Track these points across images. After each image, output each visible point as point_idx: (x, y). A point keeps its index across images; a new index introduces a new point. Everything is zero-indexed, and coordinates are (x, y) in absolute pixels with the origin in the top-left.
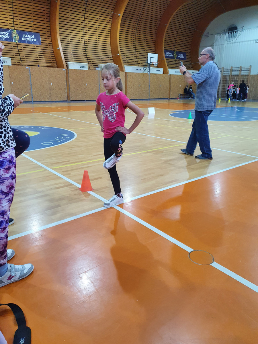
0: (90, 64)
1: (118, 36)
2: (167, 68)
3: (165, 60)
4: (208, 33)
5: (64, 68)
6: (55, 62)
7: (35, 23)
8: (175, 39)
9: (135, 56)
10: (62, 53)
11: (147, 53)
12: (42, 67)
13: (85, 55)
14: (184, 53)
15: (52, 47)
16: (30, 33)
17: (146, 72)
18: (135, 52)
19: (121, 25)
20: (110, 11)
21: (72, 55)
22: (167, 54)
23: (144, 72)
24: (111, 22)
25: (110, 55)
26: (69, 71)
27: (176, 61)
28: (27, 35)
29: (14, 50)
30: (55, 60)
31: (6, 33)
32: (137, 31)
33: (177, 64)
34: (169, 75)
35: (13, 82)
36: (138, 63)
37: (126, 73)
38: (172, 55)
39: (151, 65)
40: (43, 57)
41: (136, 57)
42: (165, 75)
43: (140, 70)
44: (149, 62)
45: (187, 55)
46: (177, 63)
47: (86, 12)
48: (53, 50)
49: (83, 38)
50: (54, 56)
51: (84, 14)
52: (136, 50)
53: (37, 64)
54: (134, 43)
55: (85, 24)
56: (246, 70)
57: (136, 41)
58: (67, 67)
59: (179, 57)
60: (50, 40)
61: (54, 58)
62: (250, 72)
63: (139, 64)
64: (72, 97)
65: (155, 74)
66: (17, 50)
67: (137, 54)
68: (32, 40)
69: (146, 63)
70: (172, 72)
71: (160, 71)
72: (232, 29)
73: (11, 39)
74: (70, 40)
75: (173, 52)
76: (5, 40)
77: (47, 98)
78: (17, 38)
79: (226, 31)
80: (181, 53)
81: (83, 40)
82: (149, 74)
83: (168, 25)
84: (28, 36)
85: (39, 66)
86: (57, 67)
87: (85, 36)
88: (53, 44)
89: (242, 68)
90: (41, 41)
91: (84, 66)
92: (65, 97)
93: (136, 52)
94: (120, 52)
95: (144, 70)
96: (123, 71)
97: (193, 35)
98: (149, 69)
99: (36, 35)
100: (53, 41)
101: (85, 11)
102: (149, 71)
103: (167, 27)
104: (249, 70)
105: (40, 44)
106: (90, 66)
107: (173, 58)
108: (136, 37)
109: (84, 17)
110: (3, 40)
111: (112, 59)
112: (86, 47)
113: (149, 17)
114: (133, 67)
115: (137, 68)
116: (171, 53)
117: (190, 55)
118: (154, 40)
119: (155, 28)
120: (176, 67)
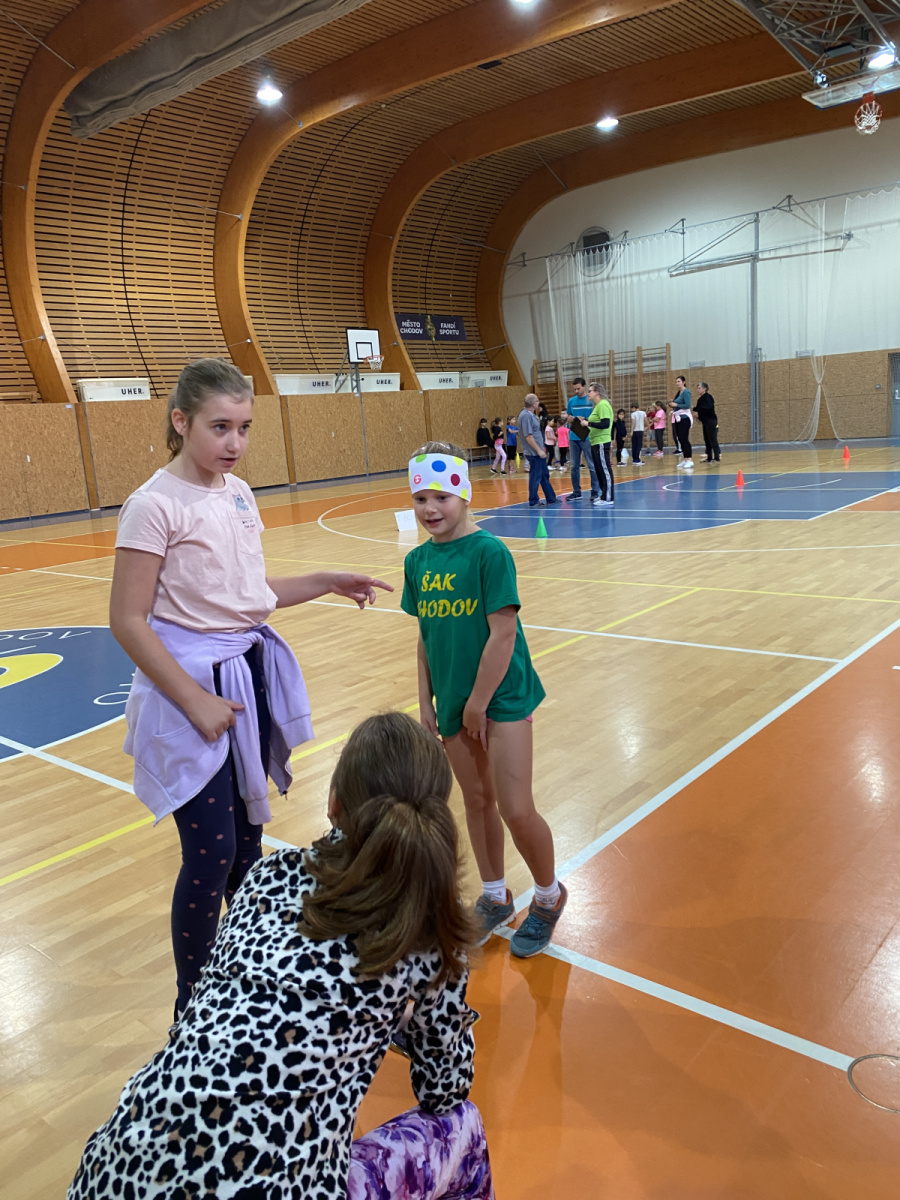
0: (154, 380)
1: (242, 283)
2: (412, 370)
3: (403, 347)
4: (523, 254)
5: (67, 400)
6: (32, 382)
8: (424, 280)
9: (304, 340)
10: (56, 352)
11: (344, 330)
13: (136, 349)
14: (457, 321)
15: (16, 334)
17: (348, 389)
18: (301, 328)
19: (246, 247)
20: (206, 208)
21: (91, 356)
22: (404, 327)
23: (341, 391)
24: (211, 239)
26: (87, 411)
27: (436, 347)
30: (31, 376)
32: (300, 263)
33: (439, 356)
34: (421, 392)
36: (317, 361)
37: (283, 399)
38: (420, 328)
39: (360, 366)
41: (306, 345)
42: (408, 392)
43: (327, 383)
44: (354, 359)
45: (466, 324)
46: (438, 352)
47: (127, 216)
48: (21, 345)
50: (25, 362)
51: (119, 222)
52: (305, 323)
54: (296, 299)
55: (126, 253)
56: (654, 359)
57: (301, 293)
58: (79, 395)
59: (442, 332)
61: (28, 368)
62: (669, 364)
63: (319, 366)
64: (106, 496)
65: (376, 394)
67: (308, 334)
69: (341, 361)
70: (429, 381)
71: (389, 382)
72: (596, 242)
74: (77, 308)
75: (422, 319)
77: (16, 508)
79: (578, 246)
80: (447, 319)
81: (124, 302)
82: (357, 395)
83: (397, 237)
86: (43, 400)
87: (129, 288)
88: (21, 324)
89: (644, 353)
91: (137, 388)
92: (79, 497)
93: (306, 329)
94: (252, 333)
95: (339, 384)
96: (272, 394)
97: (476, 264)
100: (17, 313)
101: (123, 211)
102: (358, 386)
103: (396, 243)
104: (662, 358)
106: (156, 386)
107: (425, 336)
108: (300, 281)
109: (119, 230)
111: (229, 355)
112: (135, 323)
113: (334, 217)
114: (301, 378)
115: (313, 378)
116: (418, 324)
117: (476, 324)
118: (357, 285)
119: (357, 250)
120: (439, 365)
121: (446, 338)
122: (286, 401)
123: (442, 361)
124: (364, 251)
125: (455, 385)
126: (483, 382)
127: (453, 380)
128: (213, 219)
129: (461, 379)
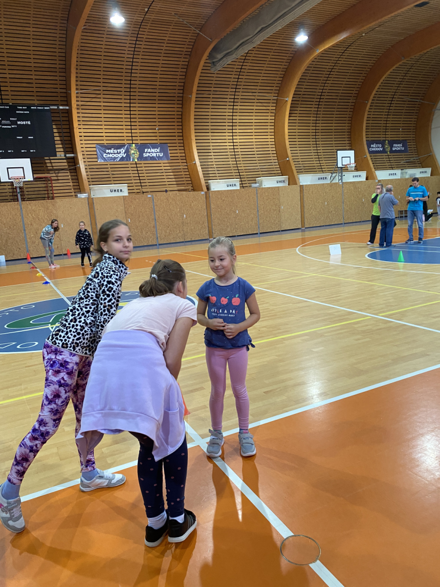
0: (242, 180)
1: (286, 131)
2: (373, 170)
3: (369, 158)
6: (190, 182)
7: (160, 131)
8: (385, 122)
9: (317, 157)
10: (199, 169)
11: (336, 151)
12: (171, 193)
13: (236, 166)
14: (404, 142)
15: (185, 161)
16: (154, 146)
17: (336, 181)
18: (316, 151)
20: (272, 97)
21: (216, 169)
22: (372, 147)
23: (334, 182)
24: (274, 111)
25: (275, 161)
26: (210, 195)
27: (390, 157)
28: (149, 149)
29: (132, 173)
30: (189, 179)
31: (122, 149)
32: (318, 119)
33: (391, 162)
34: (377, 181)
35: (130, 219)
36: (322, 167)
37: (302, 187)
38: (381, 147)
39: (343, 169)
40: (173, 177)
41: (318, 159)
42: (370, 181)
43: (326, 178)
44: (340, 165)
45: (408, 144)
46: (390, 159)
47: (235, 104)
48: (187, 166)
49: (231, 141)
50: (188, 173)
51: (232, 107)
52: (318, 148)
53: (164, 189)
54: (314, 137)
55: (234, 121)
57: (317, 134)
58: (208, 188)
59: (394, 149)
60: (183, 151)
61: (189, 176)
63: (323, 170)
64: (217, 233)
65: (351, 183)
66: (136, 172)
67: (319, 154)
68: (157, 155)
69: (334, 167)
70: (382, 175)
71: (360, 176)
73: (128, 157)
74: (211, 148)
75: (383, 143)
76: (120, 160)
77: (179, 237)
78: (137, 155)
80: (398, 142)
81: (232, 144)
82: (341, 183)
83: (370, 101)
84: (152, 149)
85: (166, 191)
86: (194, 190)
87: (234, 137)
88: (187, 157)
90: (170, 155)
91: (234, 184)
92: (204, 233)
93: (319, 151)
94: (290, 155)
95: (332, 178)
96: (296, 184)
98: (341, 176)
99: (163, 147)
100: (186, 152)
101: (234, 102)
102: (341, 179)
103: (369, 104)
105: (168, 159)
106: (243, 182)
107: (384, 151)
108: (317, 128)
109: (231, 111)
110: (118, 160)
111: (278, 166)
112: (236, 153)
113: (337, 94)
114: (313, 176)
115: (319, 175)
116: (380, 146)
117: (415, 144)
118: (348, 128)
119: (348, 110)
120: (391, 166)
121: (396, 151)
122: (303, 187)
123: (392, 164)
124: (352, 110)
125: (398, 176)
126: (415, 174)
127: (397, 174)
128: (275, 101)
129: (402, 173)
